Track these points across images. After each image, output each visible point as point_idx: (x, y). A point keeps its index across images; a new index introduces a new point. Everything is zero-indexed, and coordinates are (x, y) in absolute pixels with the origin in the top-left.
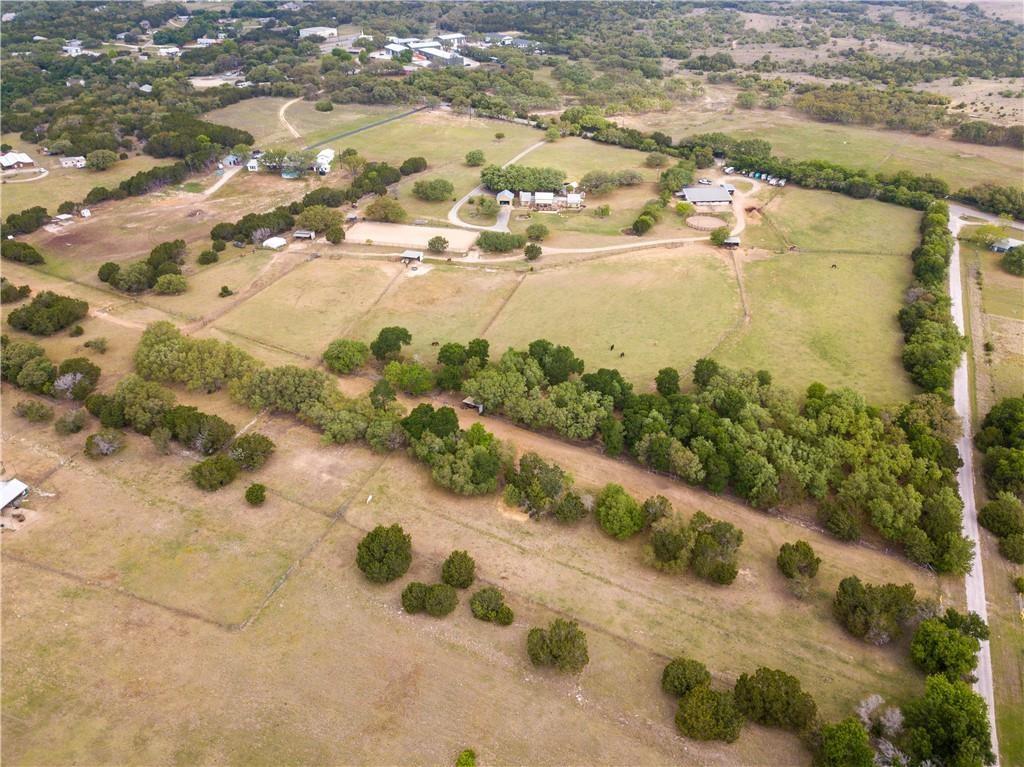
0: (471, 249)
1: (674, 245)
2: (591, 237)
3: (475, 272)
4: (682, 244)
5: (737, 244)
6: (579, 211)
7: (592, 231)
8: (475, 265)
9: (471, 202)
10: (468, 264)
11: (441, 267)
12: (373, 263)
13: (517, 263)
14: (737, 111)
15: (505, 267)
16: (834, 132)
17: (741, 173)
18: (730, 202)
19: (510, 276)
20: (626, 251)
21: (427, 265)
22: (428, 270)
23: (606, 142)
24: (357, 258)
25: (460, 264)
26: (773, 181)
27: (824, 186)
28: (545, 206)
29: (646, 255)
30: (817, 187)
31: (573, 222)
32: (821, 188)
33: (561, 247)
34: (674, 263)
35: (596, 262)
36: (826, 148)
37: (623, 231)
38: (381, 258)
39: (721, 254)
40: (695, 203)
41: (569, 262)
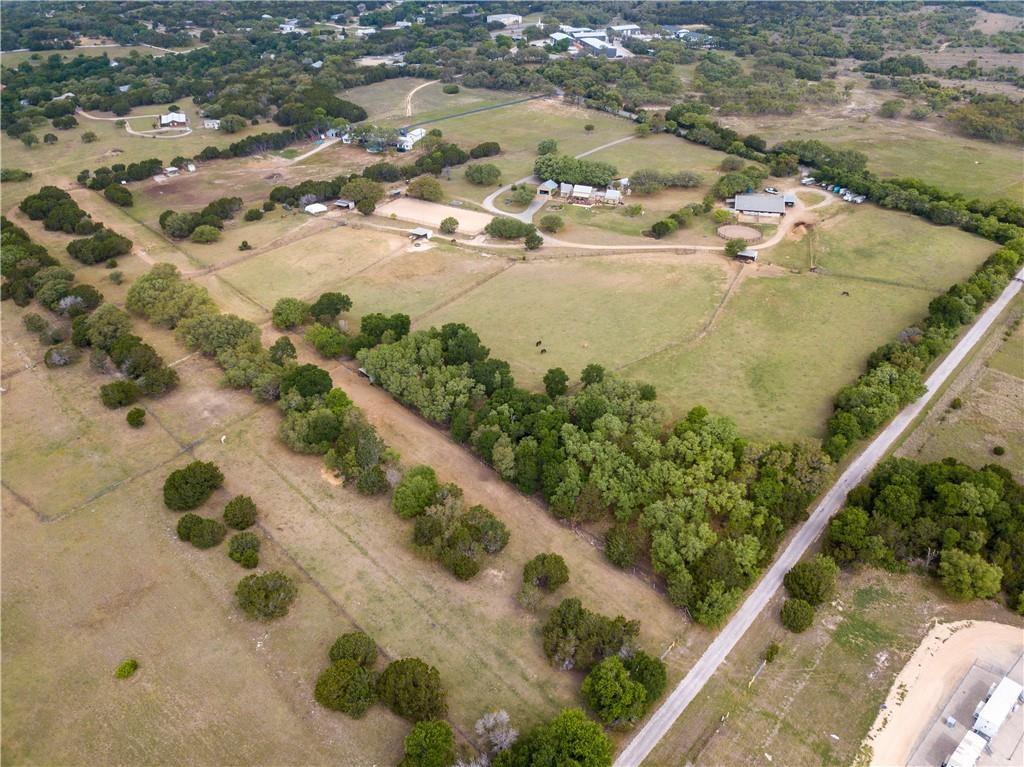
0: (482, 233)
1: (686, 252)
2: (608, 235)
3: (471, 255)
4: (695, 251)
5: (753, 259)
6: (613, 208)
7: (613, 229)
8: (474, 248)
9: (514, 189)
10: (468, 247)
11: (443, 246)
12: (384, 236)
13: (517, 251)
14: (873, 119)
15: (500, 253)
16: (974, 149)
17: (820, 186)
18: (782, 214)
19: (502, 262)
20: (629, 252)
21: (431, 243)
22: (430, 247)
23: (695, 142)
24: (375, 230)
25: (462, 245)
26: (848, 197)
27: (904, 207)
28: (582, 199)
29: (649, 259)
30: (896, 208)
31: (602, 218)
32: (901, 210)
33: (569, 241)
34: (672, 268)
35: (594, 259)
36: (947, 167)
37: (643, 232)
38: (395, 232)
39: (728, 267)
40: (741, 211)
41: (568, 255)
